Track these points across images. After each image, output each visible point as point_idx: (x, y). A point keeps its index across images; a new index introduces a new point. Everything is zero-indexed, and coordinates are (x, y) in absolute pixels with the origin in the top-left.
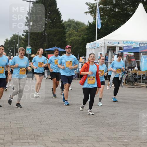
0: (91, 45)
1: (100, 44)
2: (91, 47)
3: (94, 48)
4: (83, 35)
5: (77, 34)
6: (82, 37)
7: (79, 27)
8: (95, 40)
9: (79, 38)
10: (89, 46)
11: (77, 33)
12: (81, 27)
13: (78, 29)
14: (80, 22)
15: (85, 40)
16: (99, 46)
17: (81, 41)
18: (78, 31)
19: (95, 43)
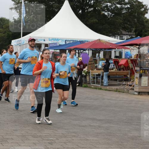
0: (16, 42)
1: (26, 41)
2: (16, 44)
3: (19, 45)
4: (8, 32)
5: (2, 31)
6: (7, 34)
7: (5, 23)
8: (20, 37)
9: (4, 35)
10: (14, 42)
11: (2, 29)
12: (5, 24)
13: (2, 26)
14: (5, 18)
15: (11, 37)
16: (24, 44)
17: (6, 38)
18: (3, 28)
19: (21, 40)
